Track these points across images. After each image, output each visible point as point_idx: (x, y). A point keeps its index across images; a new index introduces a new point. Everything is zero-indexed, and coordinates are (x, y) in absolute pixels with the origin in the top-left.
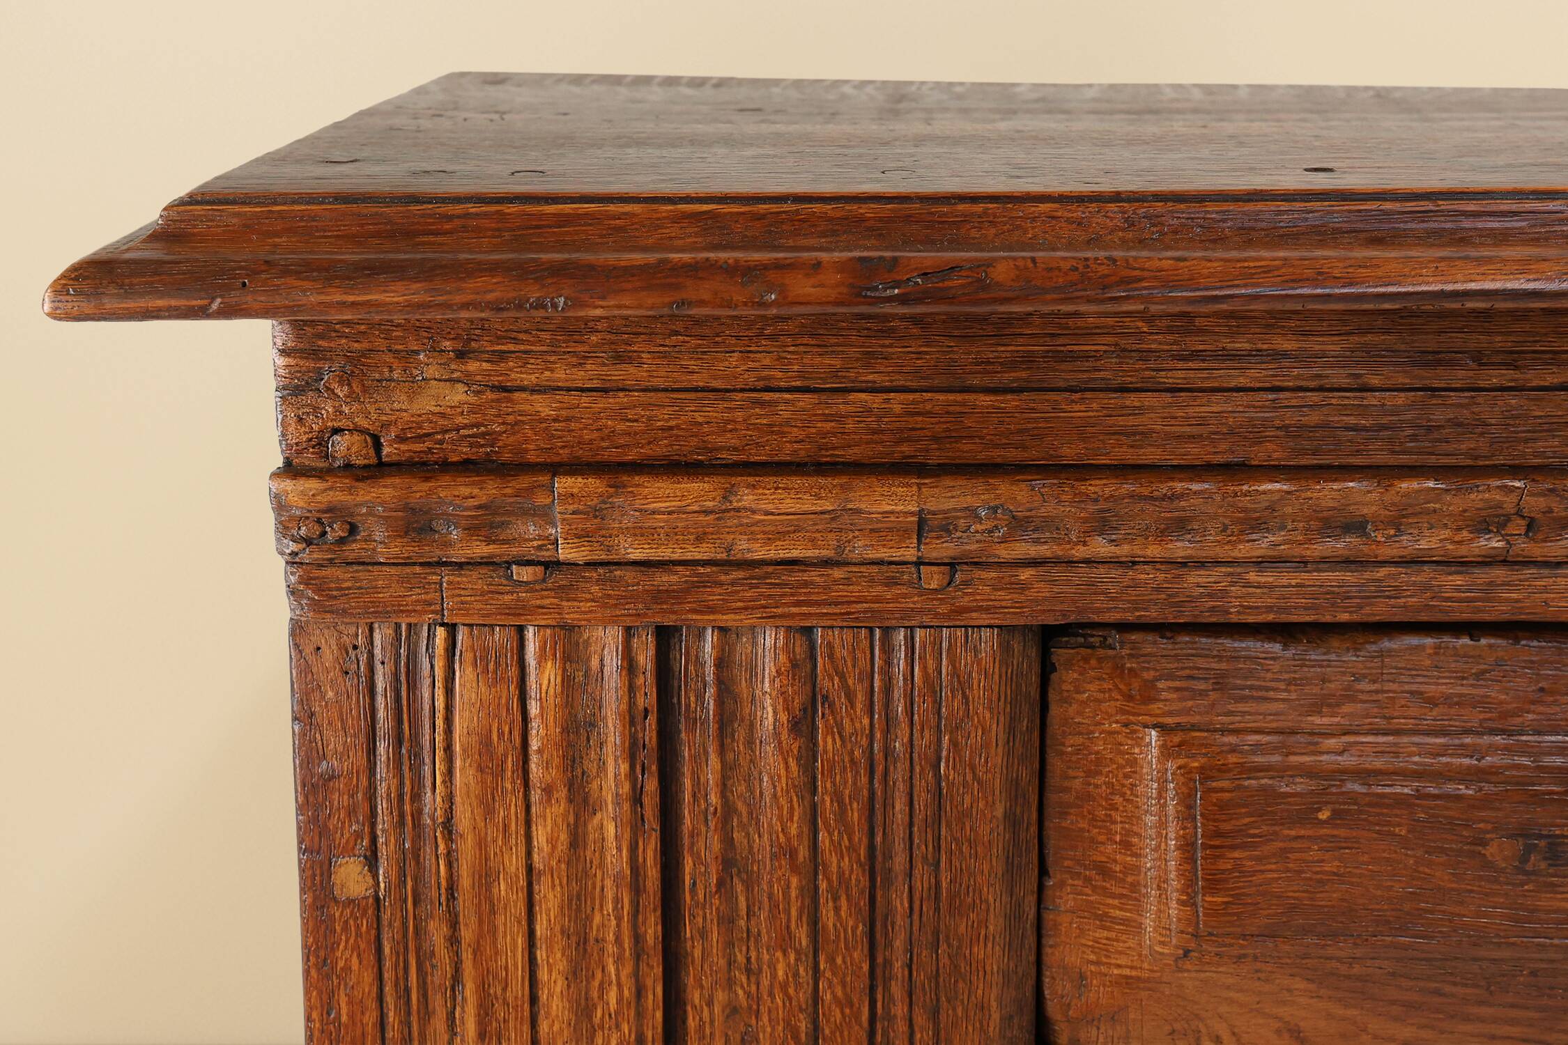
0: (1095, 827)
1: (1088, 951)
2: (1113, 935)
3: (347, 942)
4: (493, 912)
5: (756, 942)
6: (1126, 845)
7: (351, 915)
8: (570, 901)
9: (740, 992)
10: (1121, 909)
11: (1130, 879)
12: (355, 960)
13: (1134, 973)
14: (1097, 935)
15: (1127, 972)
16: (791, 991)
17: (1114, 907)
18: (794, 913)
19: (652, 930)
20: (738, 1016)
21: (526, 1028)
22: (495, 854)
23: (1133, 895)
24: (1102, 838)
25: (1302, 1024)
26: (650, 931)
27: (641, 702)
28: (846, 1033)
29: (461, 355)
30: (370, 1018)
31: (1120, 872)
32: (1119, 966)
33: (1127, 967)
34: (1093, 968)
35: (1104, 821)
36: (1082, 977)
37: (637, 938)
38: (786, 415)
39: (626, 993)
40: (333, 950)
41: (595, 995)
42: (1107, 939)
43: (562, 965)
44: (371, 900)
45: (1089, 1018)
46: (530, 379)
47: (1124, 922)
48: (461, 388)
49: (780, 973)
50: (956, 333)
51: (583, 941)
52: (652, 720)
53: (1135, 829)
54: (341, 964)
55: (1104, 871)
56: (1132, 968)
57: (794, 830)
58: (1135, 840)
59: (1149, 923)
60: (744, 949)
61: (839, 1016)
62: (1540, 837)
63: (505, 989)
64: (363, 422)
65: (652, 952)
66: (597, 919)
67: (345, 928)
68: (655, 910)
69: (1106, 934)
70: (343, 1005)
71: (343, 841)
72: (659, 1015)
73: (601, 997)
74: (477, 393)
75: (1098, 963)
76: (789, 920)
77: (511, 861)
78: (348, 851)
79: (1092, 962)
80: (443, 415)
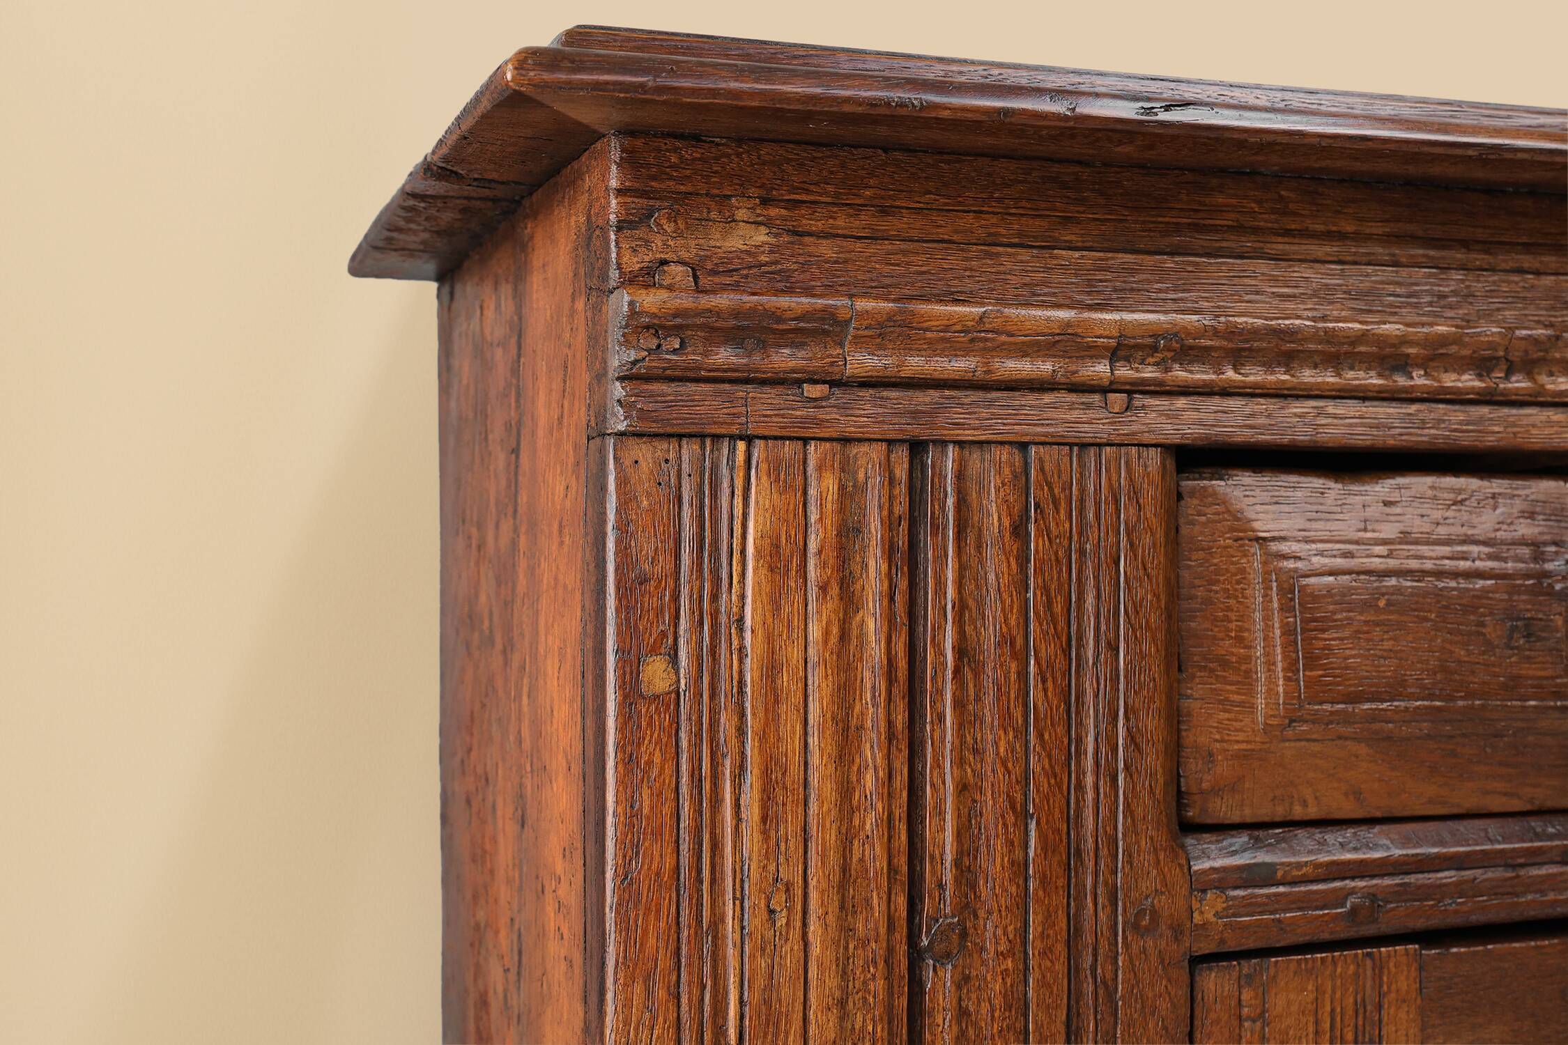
0: (1217, 626)
1: (1214, 731)
2: (1231, 716)
3: (651, 737)
4: (777, 701)
5: (981, 723)
6: (1239, 640)
7: (656, 709)
8: (839, 690)
9: (969, 770)
10: (1239, 694)
11: (1244, 667)
12: (657, 753)
13: (1249, 747)
14: (1220, 717)
15: (1244, 746)
16: (1010, 765)
17: (1232, 692)
18: (1012, 696)
19: (901, 719)
20: (966, 792)
21: (800, 810)
22: (781, 647)
23: (1247, 680)
24: (1221, 635)
25: (1362, 786)
26: (900, 717)
27: (898, 510)
28: (1051, 801)
29: (765, 202)
30: (667, 809)
31: (1236, 662)
32: (1238, 742)
33: (1243, 742)
34: (1218, 745)
35: (1222, 621)
36: (1211, 755)
37: (890, 724)
38: (1009, 266)
39: (881, 774)
40: (639, 745)
41: (855, 779)
42: (1228, 720)
43: (831, 749)
44: (673, 695)
45: (1217, 788)
46: (817, 226)
47: (1241, 704)
48: (763, 230)
49: (1002, 750)
50: (1130, 204)
51: (846, 729)
52: (904, 525)
53: (1246, 625)
54: (645, 758)
55: (1225, 664)
56: (1247, 742)
57: (1013, 622)
58: (1246, 634)
59: (1260, 702)
60: (972, 730)
61: (1046, 786)
62: (1518, 619)
63: (784, 774)
64: (684, 255)
65: (900, 737)
66: (857, 708)
67: (650, 724)
68: (904, 698)
69: (1227, 715)
70: (645, 797)
71: (652, 640)
72: (905, 794)
73: (859, 781)
74: (776, 235)
75: (1222, 741)
76: (1009, 702)
77: (793, 653)
78: (654, 651)
79: (1217, 741)
80: (748, 253)
